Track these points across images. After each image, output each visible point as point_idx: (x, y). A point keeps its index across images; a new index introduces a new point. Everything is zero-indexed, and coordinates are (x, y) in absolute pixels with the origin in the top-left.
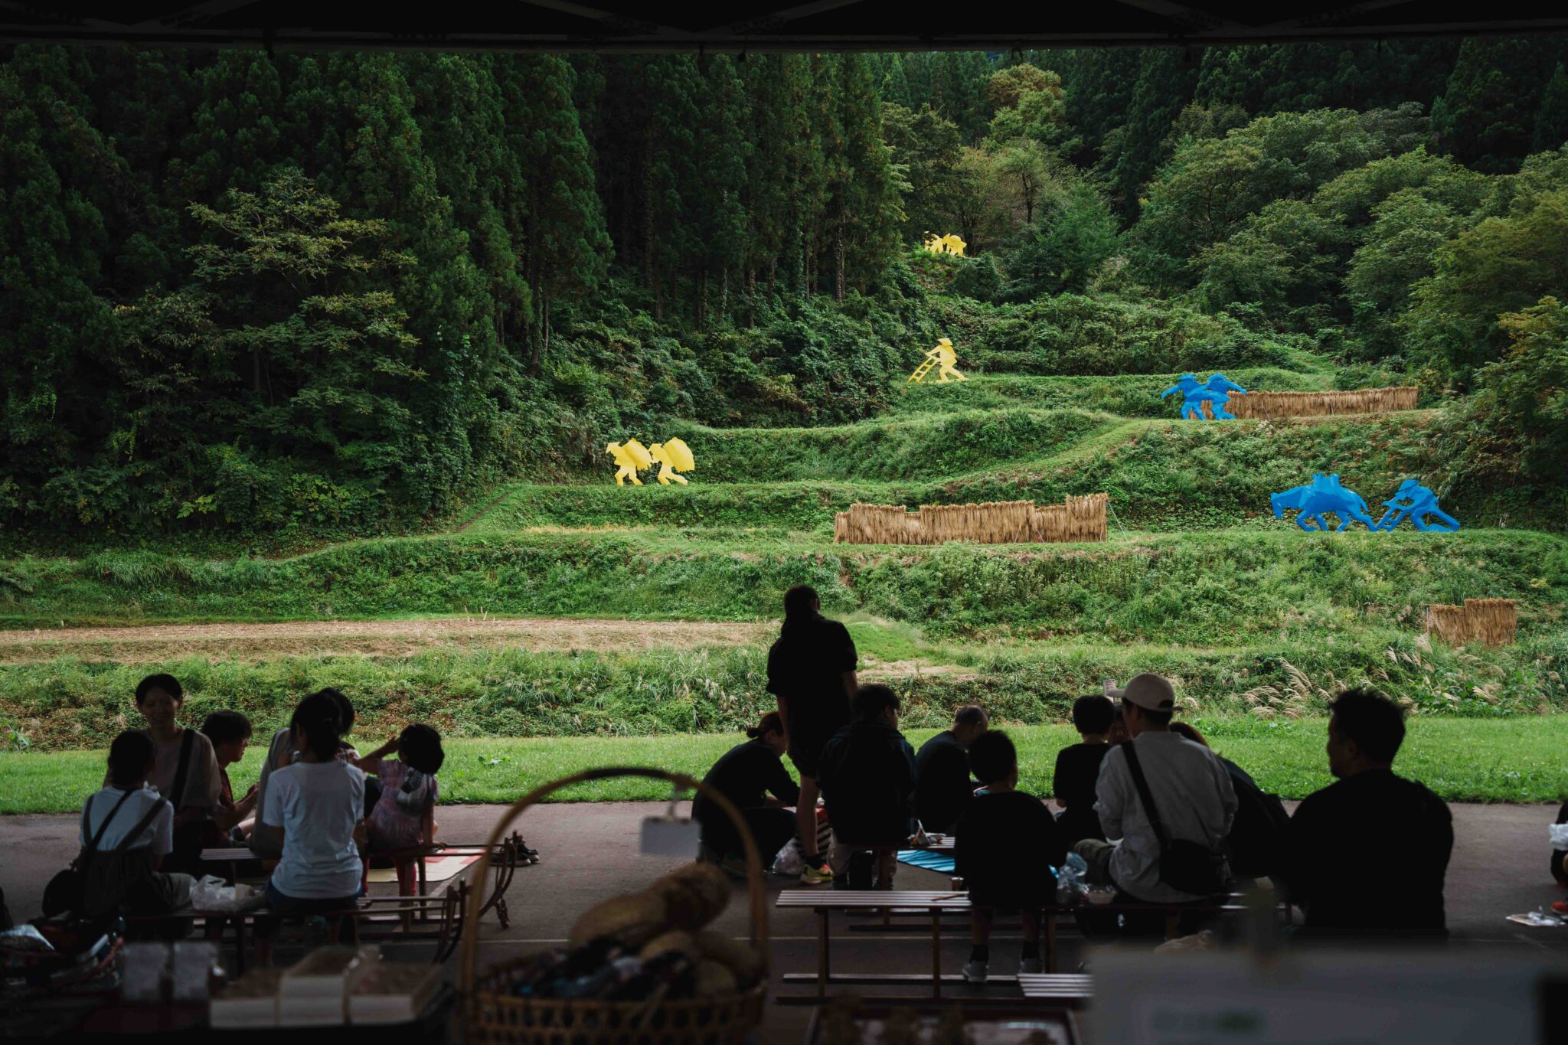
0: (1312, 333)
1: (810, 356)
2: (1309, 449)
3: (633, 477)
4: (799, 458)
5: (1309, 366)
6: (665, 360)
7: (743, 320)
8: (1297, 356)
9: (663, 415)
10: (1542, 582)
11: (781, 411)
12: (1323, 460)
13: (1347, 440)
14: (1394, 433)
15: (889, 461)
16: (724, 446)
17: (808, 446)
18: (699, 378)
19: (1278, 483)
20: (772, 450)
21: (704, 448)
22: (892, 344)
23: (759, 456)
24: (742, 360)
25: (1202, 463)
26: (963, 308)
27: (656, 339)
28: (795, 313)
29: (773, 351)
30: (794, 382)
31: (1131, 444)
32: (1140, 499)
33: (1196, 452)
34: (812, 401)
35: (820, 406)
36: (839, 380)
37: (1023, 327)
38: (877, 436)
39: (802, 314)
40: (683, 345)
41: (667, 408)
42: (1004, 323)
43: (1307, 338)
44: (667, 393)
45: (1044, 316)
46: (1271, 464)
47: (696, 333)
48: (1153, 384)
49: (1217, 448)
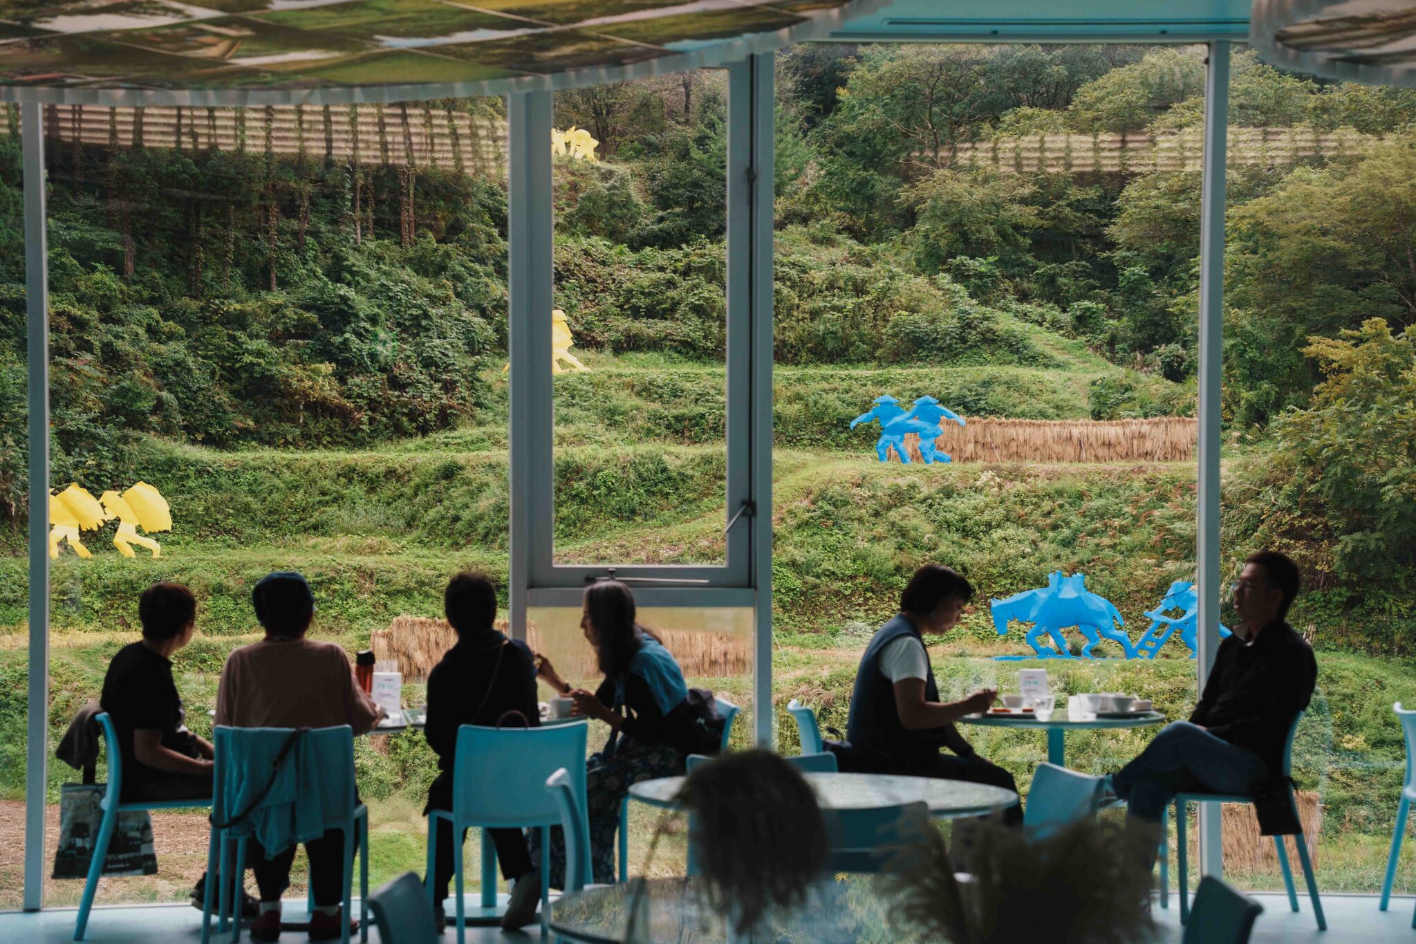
0: (1063, 303)
1: (359, 335)
2: (1049, 513)
3: (74, 540)
4: (335, 500)
5: (1060, 357)
6: (136, 339)
7: (259, 279)
8: (1041, 340)
9: (130, 432)
10: (1357, 741)
11: (316, 417)
12: (1066, 532)
13: (1097, 503)
14: (1163, 498)
15: (466, 515)
16: (223, 480)
17: (350, 480)
18: (189, 371)
19: (1006, 564)
20: (297, 487)
21: (191, 483)
22: (483, 313)
23: (276, 496)
24: (254, 345)
25: (903, 533)
26: (587, 253)
27: (124, 309)
28: (337, 271)
29: (303, 331)
30: (334, 374)
31: (806, 503)
32: (816, 586)
33: (894, 515)
34: (362, 402)
35: (373, 410)
36: (401, 371)
37: (671, 284)
38: (449, 473)
39: (349, 269)
40: (165, 317)
41: (136, 421)
42: (645, 279)
43: (1057, 313)
44: (139, 396)
45: (700, 270)
46: (997, 534)
47: (186, 299)
48: (845, 384)
49: (923, 508)
